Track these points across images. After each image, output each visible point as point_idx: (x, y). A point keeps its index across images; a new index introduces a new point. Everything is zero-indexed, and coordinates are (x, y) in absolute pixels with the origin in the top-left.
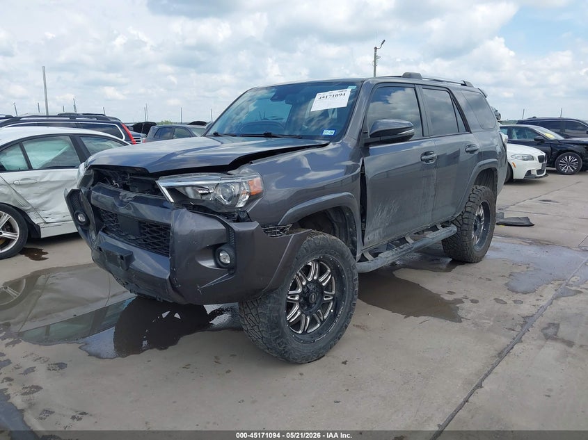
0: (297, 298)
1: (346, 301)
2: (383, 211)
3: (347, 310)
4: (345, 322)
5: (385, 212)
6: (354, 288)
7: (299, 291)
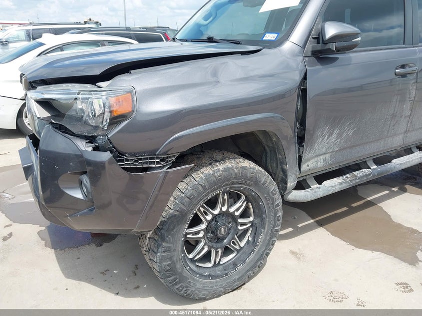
0: (201, 235)
1: (266, 229)
2: (331, 135)
3: (268, 238)
4: (266, 249)
5: (334, 135)
6: (276, 214)
7: (203, 226)
